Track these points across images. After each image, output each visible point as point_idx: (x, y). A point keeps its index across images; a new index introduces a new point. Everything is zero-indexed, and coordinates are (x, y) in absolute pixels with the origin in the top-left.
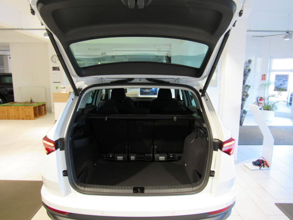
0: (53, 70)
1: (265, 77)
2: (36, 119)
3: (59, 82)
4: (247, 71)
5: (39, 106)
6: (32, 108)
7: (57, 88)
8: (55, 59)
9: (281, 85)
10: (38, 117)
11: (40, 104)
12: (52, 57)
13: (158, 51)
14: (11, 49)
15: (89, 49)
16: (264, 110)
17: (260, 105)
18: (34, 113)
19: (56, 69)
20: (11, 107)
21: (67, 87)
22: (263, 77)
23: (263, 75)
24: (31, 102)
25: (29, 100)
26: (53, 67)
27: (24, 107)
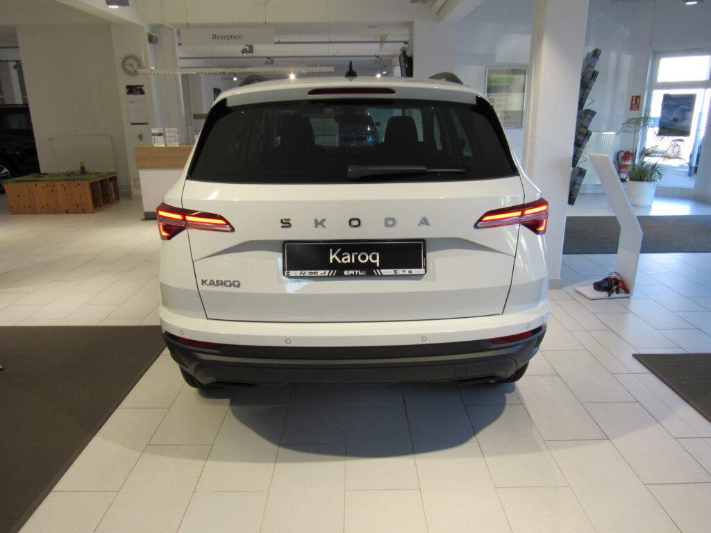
0: (128, 94)
1: (638, 102)
2: (98, 211)
3: (144, 124)
4: (589, 77)
5: (102, 182)
6: (87, 184)
7: (140, 137)
8: (132, 65)
9: (676, 120)
10: (101, 206)
11: (102, 176)
12: (124, 61)
13: (382, 42)
14: (20, 44)
15: (215, 37)
16: (632, 179)
17: (624, 170)
18: (93, 197)
19: (135, 90)
20: (36, 183)
21: (168, 132)
22: (634, 102)
23: (634, 98)
24: (83, 171)
25: (78, 169)
26: (127, 87)
27: (68, 182)
